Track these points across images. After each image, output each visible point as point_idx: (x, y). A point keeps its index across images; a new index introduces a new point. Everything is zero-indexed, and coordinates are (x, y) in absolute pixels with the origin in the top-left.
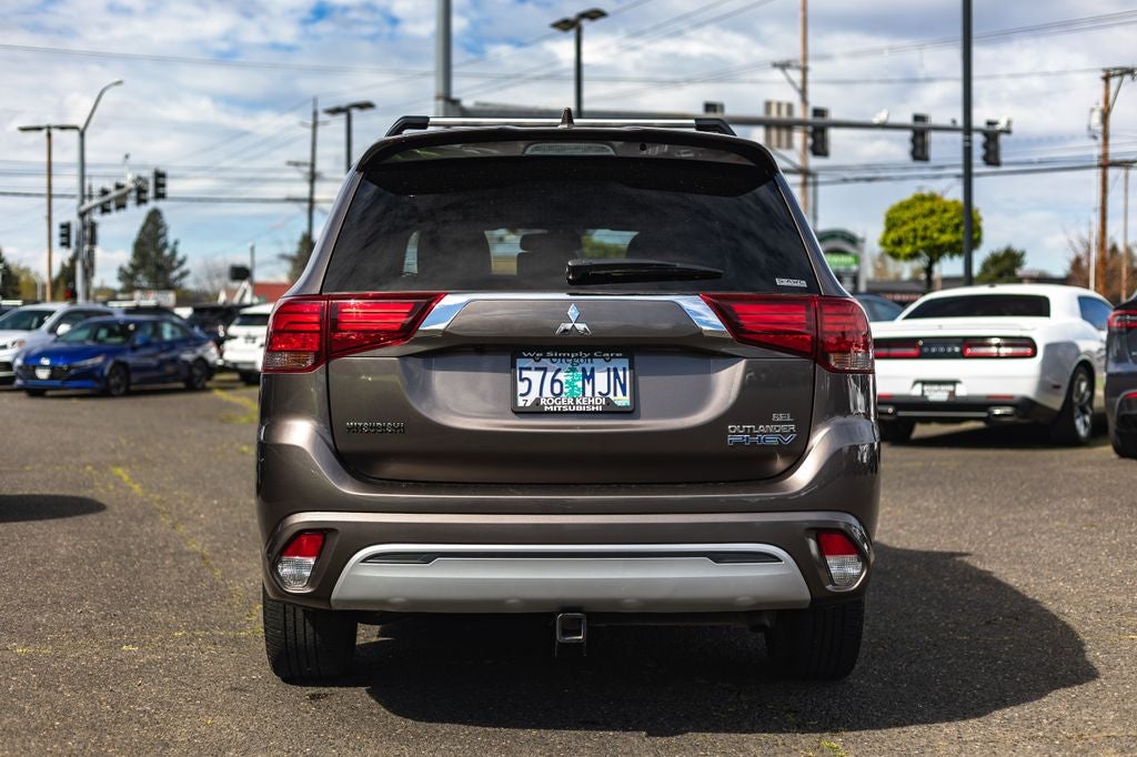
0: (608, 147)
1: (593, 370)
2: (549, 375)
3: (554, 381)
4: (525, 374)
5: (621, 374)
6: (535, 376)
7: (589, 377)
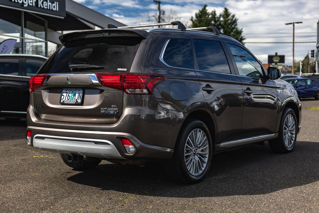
0: (101, 35)
1: (76, 93)
2: (68, 94)
3: (68, 96)
4: (64, 94)
5: (81, 94)
6: (65, 94)
7: (75, 95)
